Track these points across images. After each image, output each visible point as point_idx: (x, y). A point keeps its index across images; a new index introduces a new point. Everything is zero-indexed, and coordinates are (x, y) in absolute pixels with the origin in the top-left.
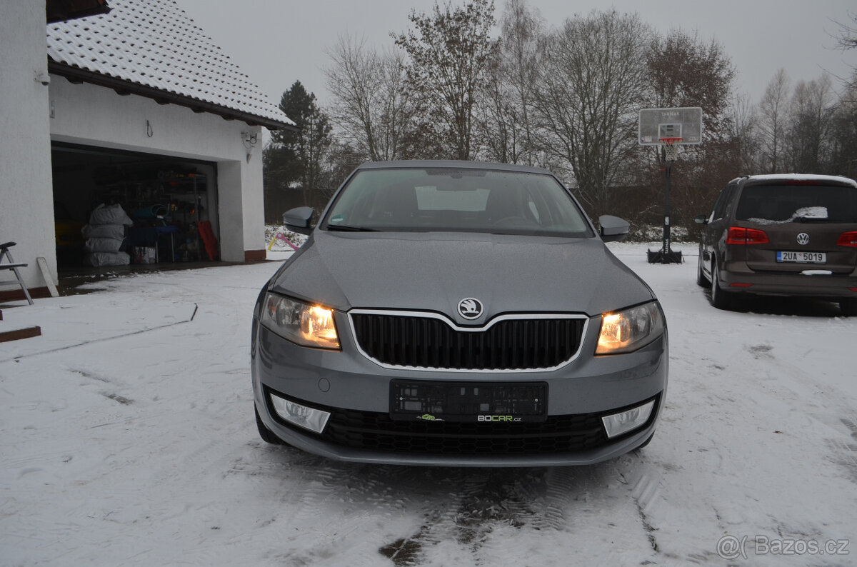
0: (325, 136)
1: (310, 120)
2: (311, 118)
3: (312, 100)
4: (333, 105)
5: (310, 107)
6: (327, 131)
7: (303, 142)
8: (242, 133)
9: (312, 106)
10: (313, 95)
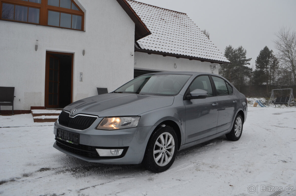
0: (276, 65)
1: (270, 60)
2: (271, 59)
3: (271, 52)
4: (278, 54)
5: (270, 55)
6: (277, 63)
7: (267, 68)
8: (210, 66)
9: (271, 55)
10: (272, 51)
